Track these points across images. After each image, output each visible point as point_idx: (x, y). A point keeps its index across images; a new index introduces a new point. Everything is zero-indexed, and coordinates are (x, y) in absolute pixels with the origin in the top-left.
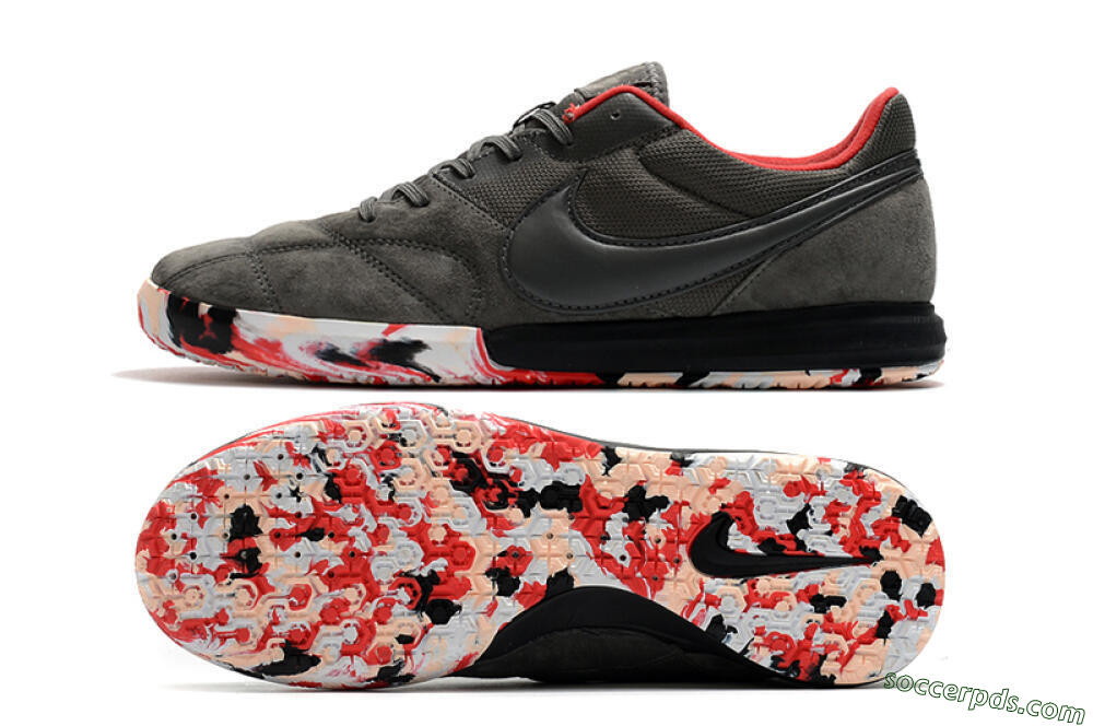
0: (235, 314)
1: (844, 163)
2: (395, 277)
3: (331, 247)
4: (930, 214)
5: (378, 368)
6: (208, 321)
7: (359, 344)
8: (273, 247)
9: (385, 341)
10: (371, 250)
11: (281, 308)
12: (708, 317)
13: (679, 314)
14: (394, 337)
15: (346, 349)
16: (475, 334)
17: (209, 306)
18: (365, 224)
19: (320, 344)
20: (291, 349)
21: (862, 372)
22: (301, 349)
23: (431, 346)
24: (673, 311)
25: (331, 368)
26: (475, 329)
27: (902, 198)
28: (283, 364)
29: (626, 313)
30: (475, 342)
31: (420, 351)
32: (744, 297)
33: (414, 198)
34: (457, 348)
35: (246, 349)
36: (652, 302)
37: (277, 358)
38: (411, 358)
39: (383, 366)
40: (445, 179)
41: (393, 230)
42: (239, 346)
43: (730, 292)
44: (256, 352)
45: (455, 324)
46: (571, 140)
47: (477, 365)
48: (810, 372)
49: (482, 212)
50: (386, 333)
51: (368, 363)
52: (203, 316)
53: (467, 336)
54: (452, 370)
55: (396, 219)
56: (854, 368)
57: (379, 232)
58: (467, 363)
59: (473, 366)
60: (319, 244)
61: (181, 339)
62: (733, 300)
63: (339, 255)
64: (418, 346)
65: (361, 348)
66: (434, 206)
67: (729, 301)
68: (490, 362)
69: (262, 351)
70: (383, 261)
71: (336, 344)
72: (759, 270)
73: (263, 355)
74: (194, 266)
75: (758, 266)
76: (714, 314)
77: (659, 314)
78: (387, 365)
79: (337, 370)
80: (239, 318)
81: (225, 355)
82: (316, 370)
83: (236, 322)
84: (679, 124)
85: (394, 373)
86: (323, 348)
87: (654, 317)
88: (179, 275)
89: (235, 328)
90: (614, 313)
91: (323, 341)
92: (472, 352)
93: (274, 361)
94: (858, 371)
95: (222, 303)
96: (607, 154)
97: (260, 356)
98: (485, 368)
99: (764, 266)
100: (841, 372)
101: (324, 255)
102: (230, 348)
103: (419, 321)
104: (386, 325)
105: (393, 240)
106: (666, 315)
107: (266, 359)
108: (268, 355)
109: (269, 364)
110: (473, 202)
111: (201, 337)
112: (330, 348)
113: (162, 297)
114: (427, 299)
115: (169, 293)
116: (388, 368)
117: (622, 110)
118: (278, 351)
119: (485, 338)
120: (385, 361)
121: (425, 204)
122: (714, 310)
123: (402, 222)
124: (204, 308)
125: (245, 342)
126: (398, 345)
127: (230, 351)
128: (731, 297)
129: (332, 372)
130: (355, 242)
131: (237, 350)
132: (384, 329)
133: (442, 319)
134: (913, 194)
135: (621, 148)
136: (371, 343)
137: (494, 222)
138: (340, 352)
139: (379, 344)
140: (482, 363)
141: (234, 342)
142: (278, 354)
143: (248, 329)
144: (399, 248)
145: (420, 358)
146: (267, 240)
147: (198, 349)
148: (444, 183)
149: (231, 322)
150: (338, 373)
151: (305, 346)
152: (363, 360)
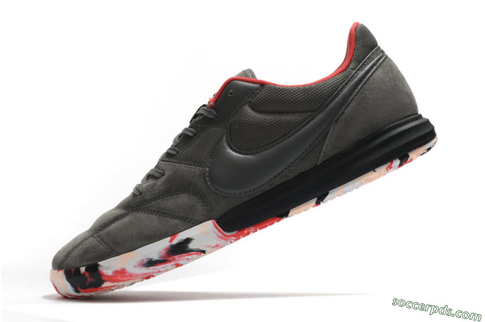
0: (98, 265)
1: (348, 67)
2: (164, 215)
3: (128, 214)
4: (398, 72)
5: (174, 259)
6: (87, 275)
7: (160, 252)
8: (102, 227)
9: (172, 245)
10: (147, 207)
11: (117, 252)
12: (316, 167)
13: (302, 171)
14: (175, 242)
15: (156, 257)
16: (212, 223)
17: (84, 268)
18: (139, 197)
19: (143, 260)
20: (131, 269)
21: (399, 159)
22: (135, 267)
23: (193, 237)
24: (298, 171)
25: (153, 269)
26: (211, 221)
27: (381, 71)
28: (130, 278)
29: (278, 182)
30: (214, 227)
31: (190, 242)
32: (328, 149)
33: (156, 175)
34: (206, 233)
35: (111, 279)
36: (287, 171)
37: (126, 276)
38: (187, 247)
39: (176, 257)
40: (167, 160)
41: (153, 194)
42: (106, 279)
43: (321, 150)
44: (115, 278)
45: (200, 223)
46: (217, 115)
47: (219, 237)
48: (376, 170)
49: (190, 166)
50: (171, 241)
51: (168, 259)
52: (84, 273)
53: (209, 226)
54: (209, 245)
55: (153, 188)
56: (395, 159)
57: (147, 197)
58: (214, 238)
59: (218, 238)
60: (122, 216)
61: (79, 289)
62: (324, 153)
63: (134, 216)
64: (188, 240)
65: (162, 254)
66: (167, 174)
67: (322, 154)
68: (224, 233)
69: (117, 276)
70: (155, 209)
71: (151, 257)
72: (330, 134)
73: (119, 278)
74: (69, 253)
75: (328, 132)
76: (318, 164)
77: (293, 175)
78: (178, 256)
79: (156, 269)
80: (101, 266)
81: (102, 286)
82: (146, 274)
83: (100, 269)
84: (263, 84)
85: (183, 258)
86: (145, 261)
87: (292, 177)
88: (64, 260)
89: (101, 271)
90: (272, 184)
91: (144, 258)
92: (215, 232)
93: (125, 279)
94: (398, 159)
95: (89, 263)
96: (235, 113)
97: (118, 279)
98: (224, 237)
99: (331, 131)
100: (389, 164)
101: (126, 220)
102: (103, 282)
103: (183, 229)
104: (169, 238)
105: (155, 198)
106: (296, 174)
107: (121, 279)
108: (121, 277)
109: (124, 281)
110: (184, 164)
111: (87, 283)
112: (148, 260)
113: (61, 273)
114: (183, 217)
115: (64, 271)
116: (179, 258)
117: (233, 90)
118: (125, 273)
119: (217, 223)
120: (176, 254)
121: (163, 175)
122: (317, 162)
123: (155, 188)
124: (83, 270)
125: (109, 276)
126: (179, 244)
127: (103, 283)
128: (323, 152)
129: (154, 271)
130: (138, 207)
131: (106, 281)
132: (169, 240)
133: (193, 224)
134: (386, 67)
135: (240, 107)
136: (165, 249)
137: (198, 168)
138: (153, 260)
139: (170, 248)
140: (221, 235)
141: (103, 278)
142: (126, 274)
143: (107, 269)
144: (160, 200)
145: (192, 246)
146: (97, 226)
147: (88, 289)
148: (167, 161)
149: (98, 270)
150: (157, 270)
151: (136, 265)
152: (165, 258)
